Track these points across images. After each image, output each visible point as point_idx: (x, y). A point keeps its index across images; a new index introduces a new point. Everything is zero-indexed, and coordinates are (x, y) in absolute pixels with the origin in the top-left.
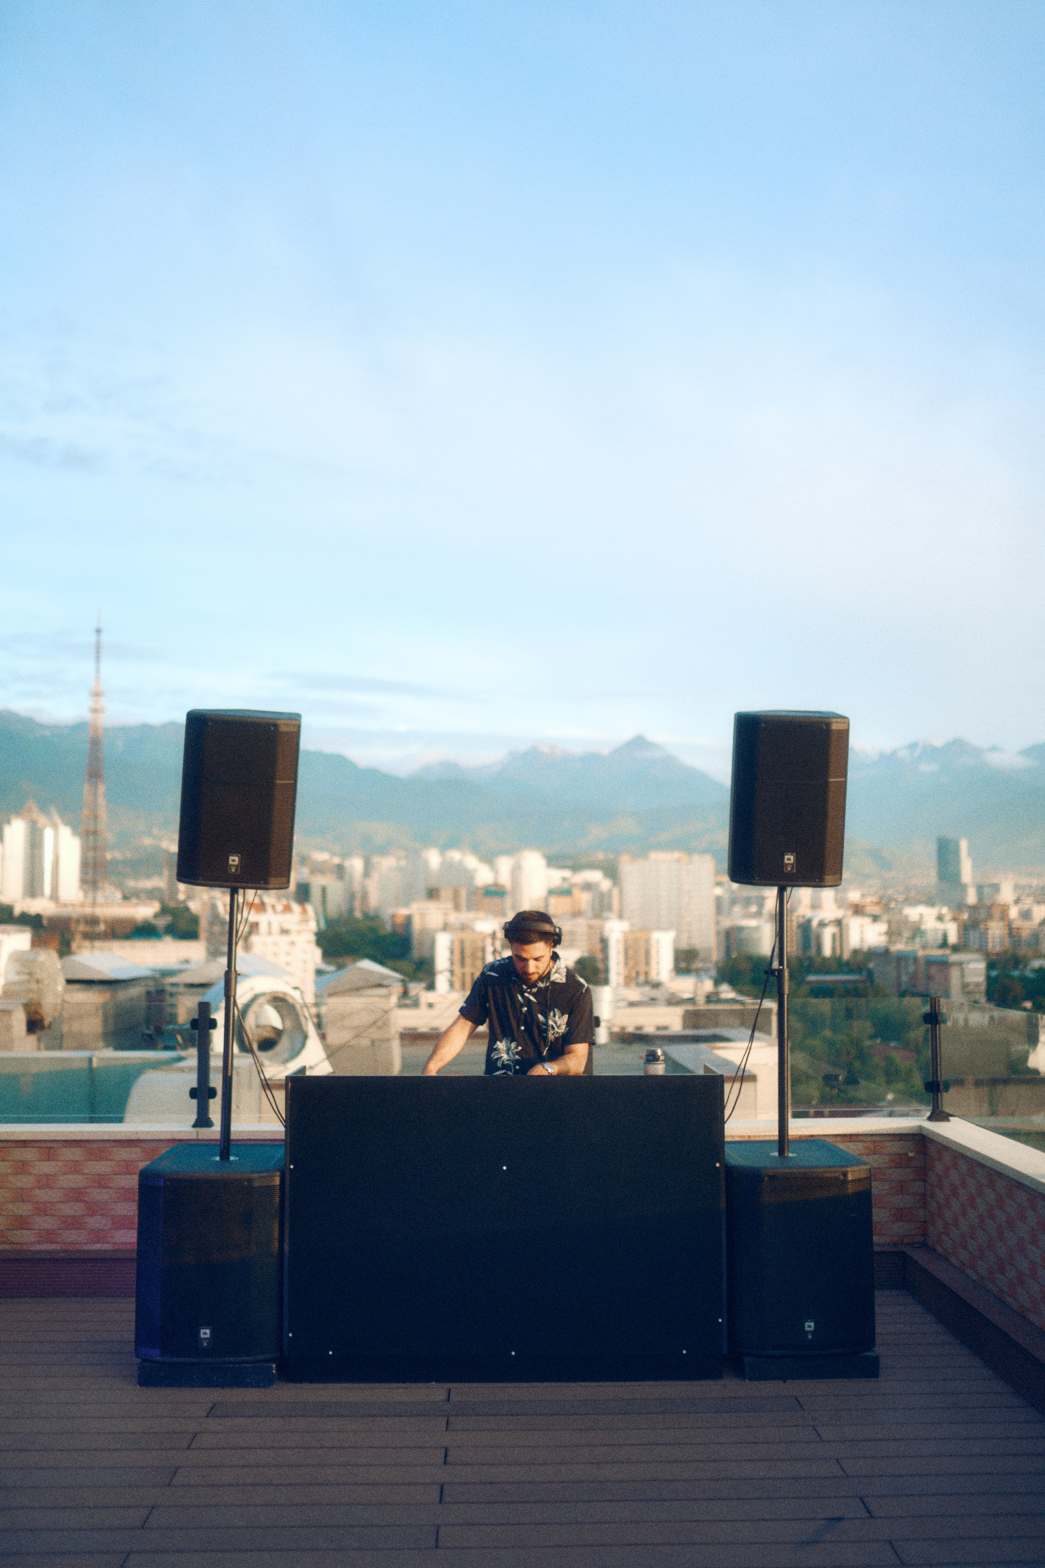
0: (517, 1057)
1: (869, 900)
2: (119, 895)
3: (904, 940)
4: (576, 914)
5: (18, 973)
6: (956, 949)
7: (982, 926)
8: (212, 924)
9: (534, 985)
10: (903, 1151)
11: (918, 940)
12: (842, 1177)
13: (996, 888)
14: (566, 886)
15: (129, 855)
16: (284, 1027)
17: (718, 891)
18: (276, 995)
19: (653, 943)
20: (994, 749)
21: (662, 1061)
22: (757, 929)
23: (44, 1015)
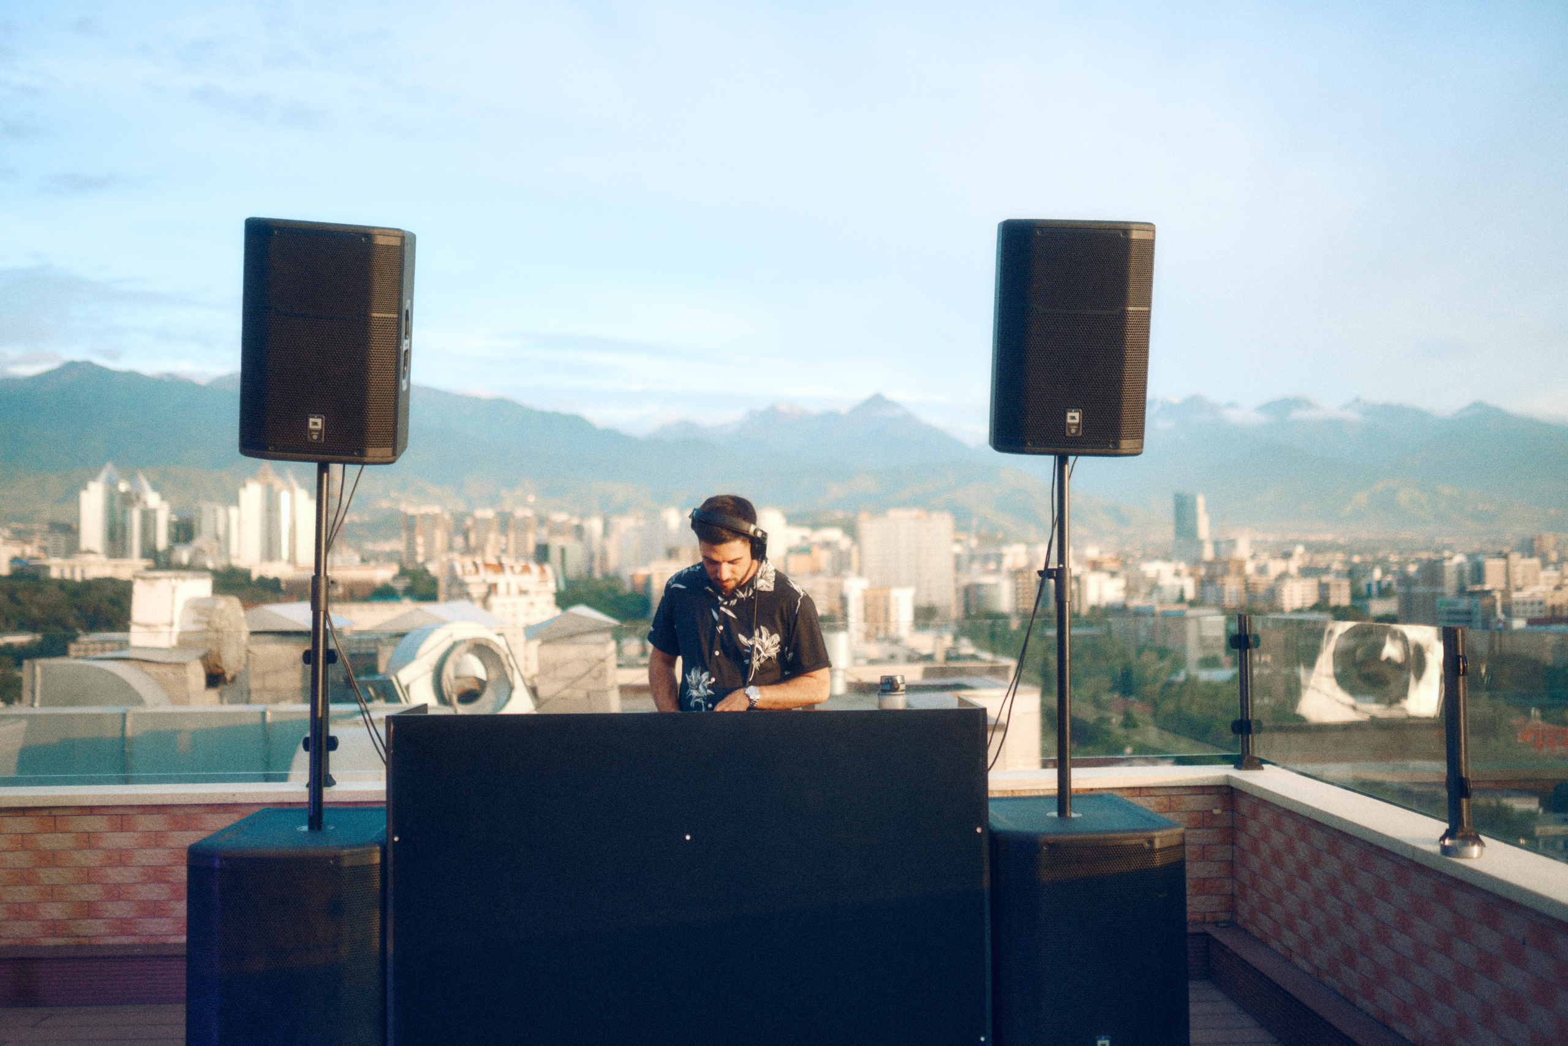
0: (710, 692)
1: (1107, 556)
2: (357, 558)
3: (1142, 596)
4: (816, 572)
5: (195, 622)
6: (1193, 604)
7: (1219, 582)
8: (450, 585)
9: (732, 595)
10: (1207, 808)
11: (1155, 596)
12: (1147, 845)
13: (1232, 543)
14: (805, 544)
15: (367, 518)
16: (488, 677)
17: (957, 549)
18: (478, 642)
19: (892, 601)
20: (1232, 405)
21: (902, 691)
22: (996, 585)
23: (225, 668)
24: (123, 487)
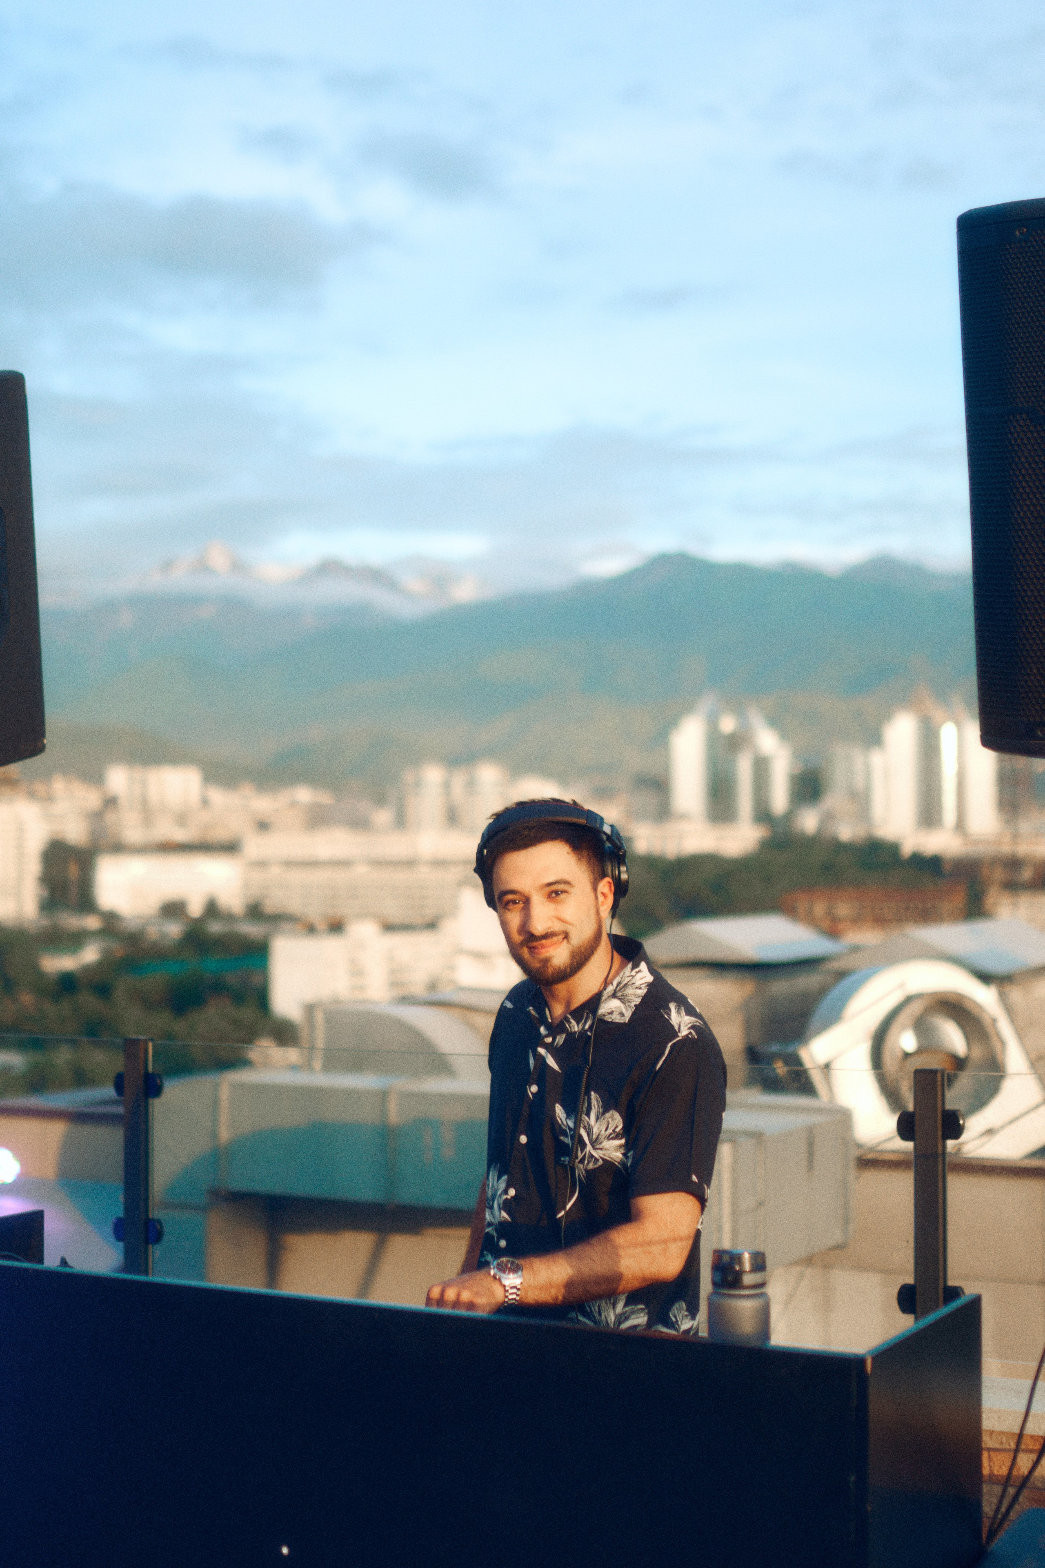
0: (504, 1215)
9: (560, 1025)
24: (728, 725)
